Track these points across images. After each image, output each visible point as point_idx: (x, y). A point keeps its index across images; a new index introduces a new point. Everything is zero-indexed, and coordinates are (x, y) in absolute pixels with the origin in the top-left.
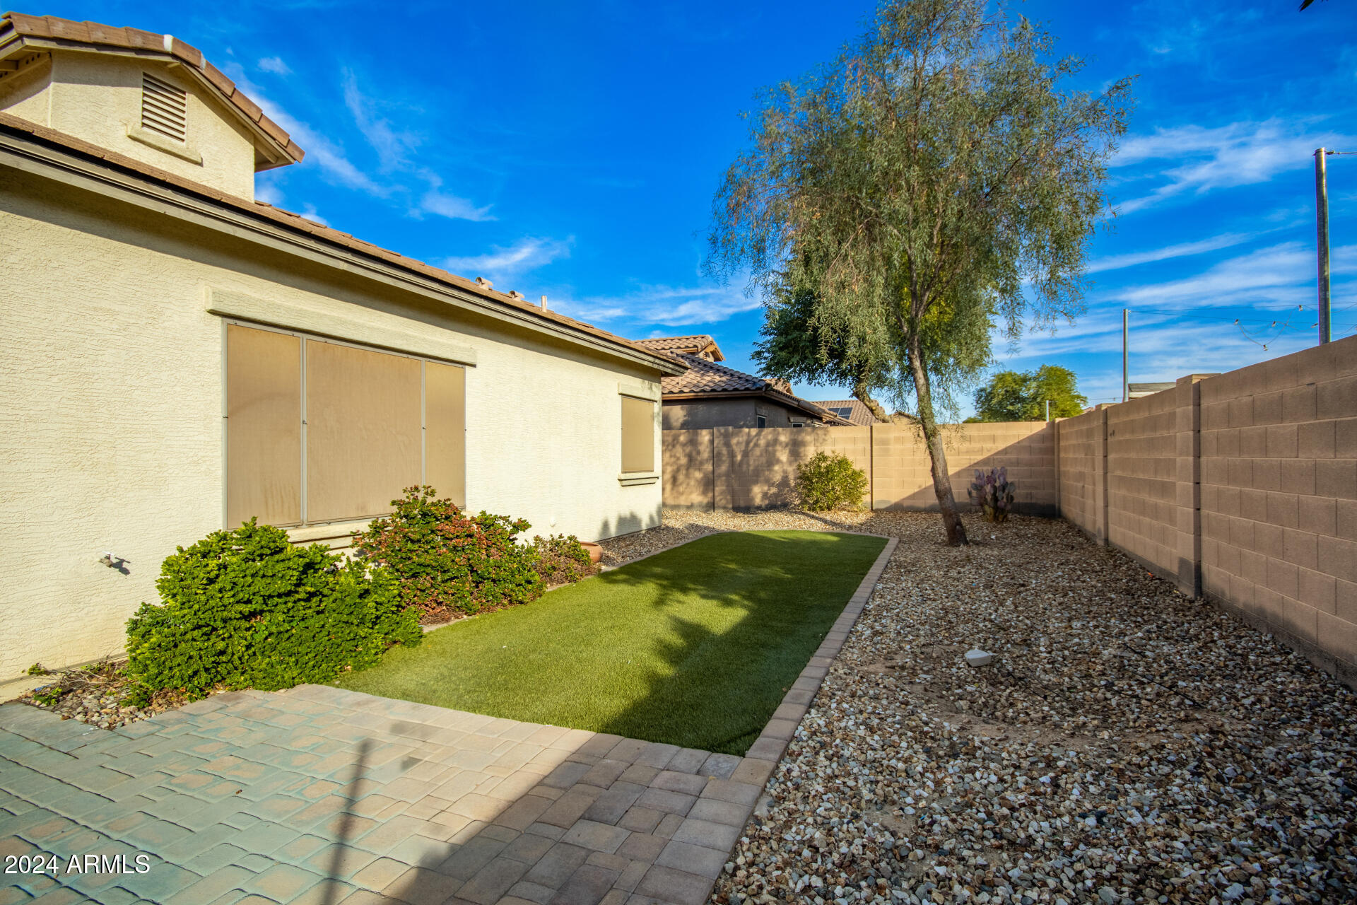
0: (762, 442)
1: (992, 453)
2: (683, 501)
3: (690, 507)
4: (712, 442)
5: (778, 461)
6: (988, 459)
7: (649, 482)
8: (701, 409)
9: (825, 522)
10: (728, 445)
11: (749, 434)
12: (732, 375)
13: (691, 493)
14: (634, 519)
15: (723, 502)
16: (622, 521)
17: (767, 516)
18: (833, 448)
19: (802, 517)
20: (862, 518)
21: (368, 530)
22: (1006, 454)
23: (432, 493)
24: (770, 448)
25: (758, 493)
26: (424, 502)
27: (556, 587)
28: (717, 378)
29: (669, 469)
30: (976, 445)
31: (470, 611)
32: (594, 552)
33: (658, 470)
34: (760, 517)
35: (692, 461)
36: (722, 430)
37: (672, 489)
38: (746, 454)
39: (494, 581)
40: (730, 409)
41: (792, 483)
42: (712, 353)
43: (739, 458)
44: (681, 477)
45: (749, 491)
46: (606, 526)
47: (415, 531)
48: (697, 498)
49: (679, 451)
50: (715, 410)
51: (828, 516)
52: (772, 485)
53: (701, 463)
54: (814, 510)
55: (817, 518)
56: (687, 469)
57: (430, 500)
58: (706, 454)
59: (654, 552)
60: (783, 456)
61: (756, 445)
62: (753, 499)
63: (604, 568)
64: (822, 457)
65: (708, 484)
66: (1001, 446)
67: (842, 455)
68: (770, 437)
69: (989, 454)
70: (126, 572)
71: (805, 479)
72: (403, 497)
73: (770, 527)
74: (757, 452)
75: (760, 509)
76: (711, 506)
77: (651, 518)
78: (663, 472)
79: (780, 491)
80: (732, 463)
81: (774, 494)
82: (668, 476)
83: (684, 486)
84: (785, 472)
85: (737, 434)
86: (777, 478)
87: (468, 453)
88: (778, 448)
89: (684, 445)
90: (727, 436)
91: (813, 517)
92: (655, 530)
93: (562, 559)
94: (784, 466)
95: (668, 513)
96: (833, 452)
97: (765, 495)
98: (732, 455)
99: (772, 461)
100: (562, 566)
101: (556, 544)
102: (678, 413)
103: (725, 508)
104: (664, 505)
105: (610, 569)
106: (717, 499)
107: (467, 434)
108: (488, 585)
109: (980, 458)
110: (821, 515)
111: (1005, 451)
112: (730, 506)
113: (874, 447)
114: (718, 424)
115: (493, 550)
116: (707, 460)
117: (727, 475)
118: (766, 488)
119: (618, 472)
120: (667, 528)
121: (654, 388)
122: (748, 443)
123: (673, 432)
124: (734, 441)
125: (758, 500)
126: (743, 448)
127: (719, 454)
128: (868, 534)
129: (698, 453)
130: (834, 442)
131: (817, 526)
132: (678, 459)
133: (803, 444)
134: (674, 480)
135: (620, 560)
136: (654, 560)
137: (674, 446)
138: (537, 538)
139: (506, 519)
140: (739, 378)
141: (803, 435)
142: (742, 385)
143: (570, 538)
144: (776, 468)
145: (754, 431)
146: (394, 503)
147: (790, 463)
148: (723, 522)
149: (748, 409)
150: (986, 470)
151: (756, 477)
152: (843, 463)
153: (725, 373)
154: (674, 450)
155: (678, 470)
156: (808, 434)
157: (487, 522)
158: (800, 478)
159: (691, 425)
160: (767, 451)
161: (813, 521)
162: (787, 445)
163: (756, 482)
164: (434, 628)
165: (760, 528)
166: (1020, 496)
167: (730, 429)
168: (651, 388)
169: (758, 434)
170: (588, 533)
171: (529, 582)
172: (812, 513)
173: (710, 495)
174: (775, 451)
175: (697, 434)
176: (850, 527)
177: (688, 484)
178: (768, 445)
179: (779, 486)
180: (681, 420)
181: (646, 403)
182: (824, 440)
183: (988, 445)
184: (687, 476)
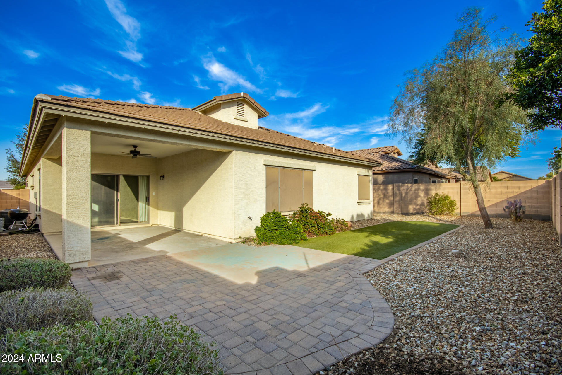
0: (413, 189)
1: (518, 193)
2: (381, 210)
3: (384, 213)
4: (393, 189)
5: (420, 196)
6: (516, 196)
7: (368, 203)
8: (390, 176)
9: (437, 219)
10: (399, 190)
11: (408, 186)
12: (403, 163)
13: (385, 207)
14: (362, 215)
15: (398, 211)
16: (358, 216)
17: (413, 216)
18: (443, 191)
19: (428, 217)
20: (454, 218)
21: (292, 214)
22: (525, 194)
23: (308, 205)
24: (416, 191)
25: (411, 208)
26: (306, 207)
27: (338, 232)
28: (397, 164)
29: (376, 199)
30: (510, 190)
31: (317, 235)
32: (349, 224)
33: (371, 199)
34: (411, 217)
35: (385, 196)
36: (397, 185)
37: (378, 206)
38: (407, 193)
39: (323, 228)
40: (402, 176)
41: (426, 204)
42: (397, 152)
43: (404, 195)
44: (381, 202)
45: (408, 207)
46: (353, 217)
47: (304, 214)
48: (387, 209)
49: (380, 192)
50: (396, 176)
51: (439, 217)
52: (418, 205)
53: (389, 197)
54: (433, 215)
55: (434, 218)
56: (383, 199)
57: (307, 207)
58: (390, 194)
59: (369, 226)
60: (422, 194)
61: (411, 190)
62: (409, 210)
63: (352, 229)
64: (437, 195)
65: (391, 204)
66: (523, 190)
67: (446, 194)
68: (416, 187)
69: (516, 194)
70: (251, 220)
71: (430, 203)
72: (301, 206)
73: (414, 220)
74: (411, 193)
75: (412, 214)
76: (393, 213)
77: (368, 215)
78: (373, 200)
79: (421, 207)
80: (401, 197)
81: (418, 209)
82: (376, 201)
83: (382, 205)
84: (422, 200)
85: (403, 186)
86: (419, 202)
87: (314, 194)
88: (420, 191)
89: (382, 190)
90: (399, 187)
91: (432, 217)
92: (370, 219)
93: (340, 225)
94: (422, 198)
95: (376, 214)
96: (443, 193)
97: (414, 209)
98: (401, 194)
99: (417, 196)
100: (340, 227)
101: (338, 221)
102: (381, 178)
103: (398, 213)
104: (374, 211)
105: (354, 229)
106: (395, 210)
107: (314, 189)
108: (321, 229)
109: (512, 195)
110: (436, 217)
111: (525, 193)
112: (400, 213)
113: (462, 191)
114: (397, 182)
115: (322, 220)
116: (391, 196)
117: (399, 201)
118: (415, 206)
119: (357, 200)
120: (375, 219)
121: (370, 172)
122: (407, 189)
123: (378, 185)
124: (402, 189)
125: (411, 211)
126: (405, 191)
127: (396, 193)
128: (454, 224)
129: (388, 193)
130: (444, 189)
131: (434, 220)
132: (380, 195)
133: (430, 190)
134: (378, 203)
135: (357, 227)
136: (368, 228)
137: (378, 191)
138: (333, 219)
139: (325, 213)
140: (406, 164)
141: (430, 186)
142: (407, 167)
143: (342, 219)
144: (419, 199)
145: (410, 185)
146: (299, 207)
147: (425, 197)
148: (397, 218)
149: (410, 176)
150: (512, 201)
151: (411, 202)
152: (446, 197)
153: (400, 162)
154: (378, 192)
155: (380, 199)
156: (432, 186)
157: (320, 213)
158: (428, 203)
159: (385, 183)
160: (415, 192)
161: (432, 219)
162: (423, 190)
163: (411, 204)
164: (309, 238)
165: (410, 220)
166: (528, 211)
167: (400, 184)
168: (368, 172)
169: (412, 186)
170: (347, 219)
171: (331, 229)
172: (432, 216)
173: (392, 208)
174: (418, 192)
175: (387, 186)
176: (447, 221)
177: (384, 204)
178: (416, 190)
179: (420, 205)
180: (382, 181)
181: (367, 177)
182: (439, 188)
183: (517, 190)
184: (383, 201)
